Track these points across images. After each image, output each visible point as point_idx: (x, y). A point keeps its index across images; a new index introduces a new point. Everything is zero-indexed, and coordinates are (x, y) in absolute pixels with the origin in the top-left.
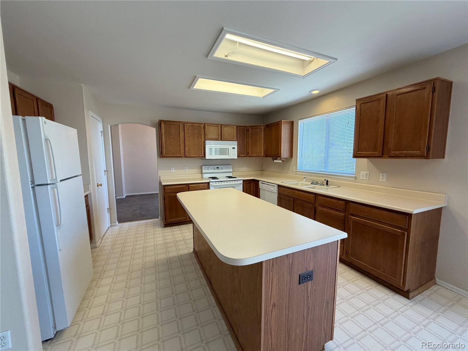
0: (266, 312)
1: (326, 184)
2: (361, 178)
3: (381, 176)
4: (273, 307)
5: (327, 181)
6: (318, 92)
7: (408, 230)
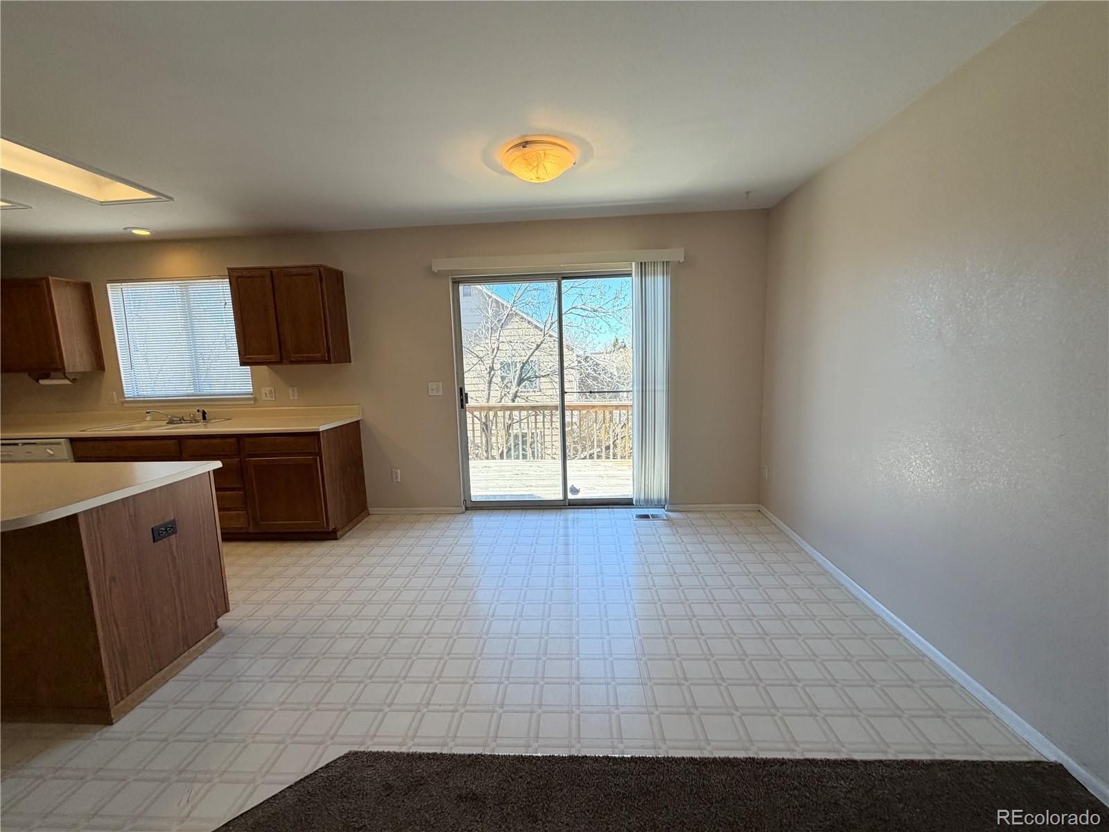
0: (99, 595)
1: (201, 418)
2: (264, 398)
3: (290, 392)
4: (111, 583)
5: (204, 413)
6: (148, 233)
7: (320, 454)
